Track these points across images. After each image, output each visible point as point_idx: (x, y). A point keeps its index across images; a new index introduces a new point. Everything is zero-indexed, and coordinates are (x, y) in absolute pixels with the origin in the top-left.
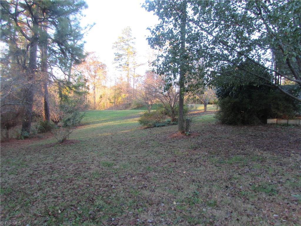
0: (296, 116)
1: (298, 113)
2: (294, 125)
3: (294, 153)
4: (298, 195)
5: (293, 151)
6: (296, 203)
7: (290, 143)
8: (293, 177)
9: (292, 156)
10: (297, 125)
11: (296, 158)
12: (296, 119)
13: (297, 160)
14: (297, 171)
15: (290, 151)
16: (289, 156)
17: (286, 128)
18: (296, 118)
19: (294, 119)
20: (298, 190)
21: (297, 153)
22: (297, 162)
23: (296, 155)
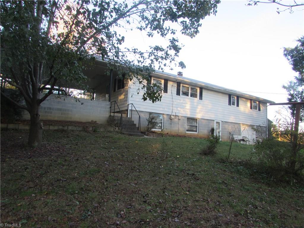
0: (17, 120)
1: (18, 118)
2: (13, 129)
3: (9, 158)
4: (7, 199)
5: (8, 156)
6: (4, 208)
7: (7, 147)
8: (4, 183)
9: (7, 161)
10: (16, 130)
11: (11, 163)
12: (16, 124)
13: (11, 165)
14: (10, 175)
15: (5, 156)
16: (4, 161)
17: (5, 132)
18: (16, 122)
19: (13, 124)
20: (7, 195)
21: (12, 158)
22: (11, 166)
23: (12, 159)
